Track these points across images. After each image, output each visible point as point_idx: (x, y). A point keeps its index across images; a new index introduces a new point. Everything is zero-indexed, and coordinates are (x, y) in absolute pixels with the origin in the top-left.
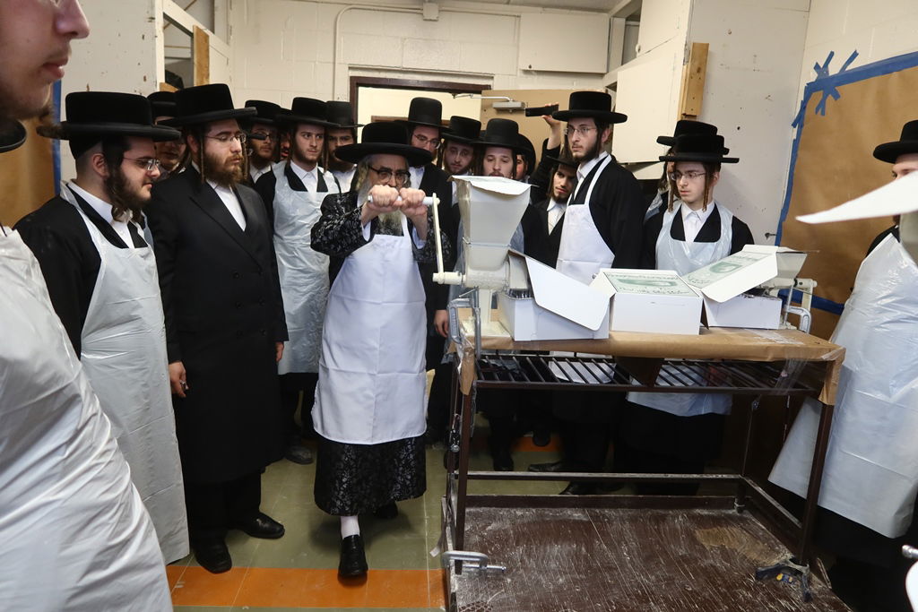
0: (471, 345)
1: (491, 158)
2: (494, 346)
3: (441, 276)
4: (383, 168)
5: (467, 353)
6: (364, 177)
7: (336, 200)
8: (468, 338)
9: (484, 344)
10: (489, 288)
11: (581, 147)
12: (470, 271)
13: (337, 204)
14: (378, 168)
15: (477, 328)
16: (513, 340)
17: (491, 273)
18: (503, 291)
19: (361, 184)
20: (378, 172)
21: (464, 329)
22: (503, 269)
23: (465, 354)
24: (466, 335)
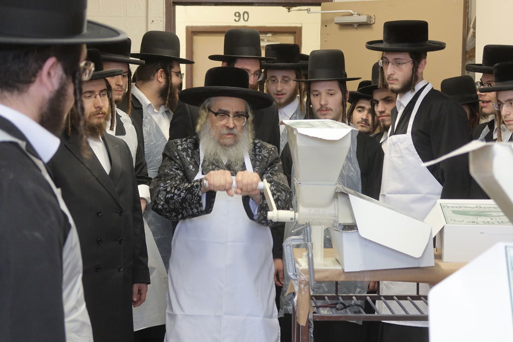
0: (304, 277)
1: (316, 93)
2: (327, 277)
3: (275, 214)
4: (220, 110)
5: (302, 286)
6: (204, 119)
7: (177, 146)
8: (303, 271)
9: (318, 276)
10: (320, 224)
11: (397, 80)
12: (301, 209)
13: (177, 151)
14: (216, 111)
15: (310, 262)
16: (344, 271)
17: (321, 210)
18: (334, 226)
19: (201, 126)
20: (216, 114)
21: (299, 263)
22: (332, 206)
23: (300, 287)
24: (301, 268)
